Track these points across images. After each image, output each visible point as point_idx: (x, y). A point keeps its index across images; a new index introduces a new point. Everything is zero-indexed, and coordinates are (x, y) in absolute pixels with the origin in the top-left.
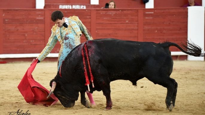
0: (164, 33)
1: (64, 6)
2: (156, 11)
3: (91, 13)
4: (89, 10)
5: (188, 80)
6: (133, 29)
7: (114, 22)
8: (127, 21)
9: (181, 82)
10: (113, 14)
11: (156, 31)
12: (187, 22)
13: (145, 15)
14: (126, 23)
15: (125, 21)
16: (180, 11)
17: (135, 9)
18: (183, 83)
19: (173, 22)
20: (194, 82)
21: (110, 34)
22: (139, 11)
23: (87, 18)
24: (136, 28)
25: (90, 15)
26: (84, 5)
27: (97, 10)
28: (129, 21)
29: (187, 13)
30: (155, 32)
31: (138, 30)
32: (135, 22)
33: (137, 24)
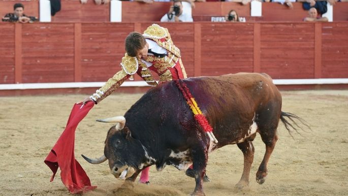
1: (218, 18)
3: (253, 28)
4: (251, 23)
8: (301, 39)
11: (338, 52)
15: (298, 38)
21: (278, 56)
23: (248, 34)
24: (312, 46)
25: (253, 31)
26: (243, 17)
27: (261, 24)
28: (303, 38)
33: (313, 43)
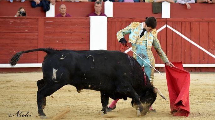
0: (66, 44)
2: (57, 20)
5: (90, 93)
6: (33, 39)
7: (12, 31)
9: (83, 95)
10: (11, 22)
12: (89, 32)
13: (46, 24)
14: (26, 33)
16: (82, 20)
17: (35, 17)
18: (85, 96)
19: (75, 32)
20: (96, 95)
22: (39, 19)
29: (89, 22)
30: (57, 42)
31: (38, 39)
32: (35, 32)
